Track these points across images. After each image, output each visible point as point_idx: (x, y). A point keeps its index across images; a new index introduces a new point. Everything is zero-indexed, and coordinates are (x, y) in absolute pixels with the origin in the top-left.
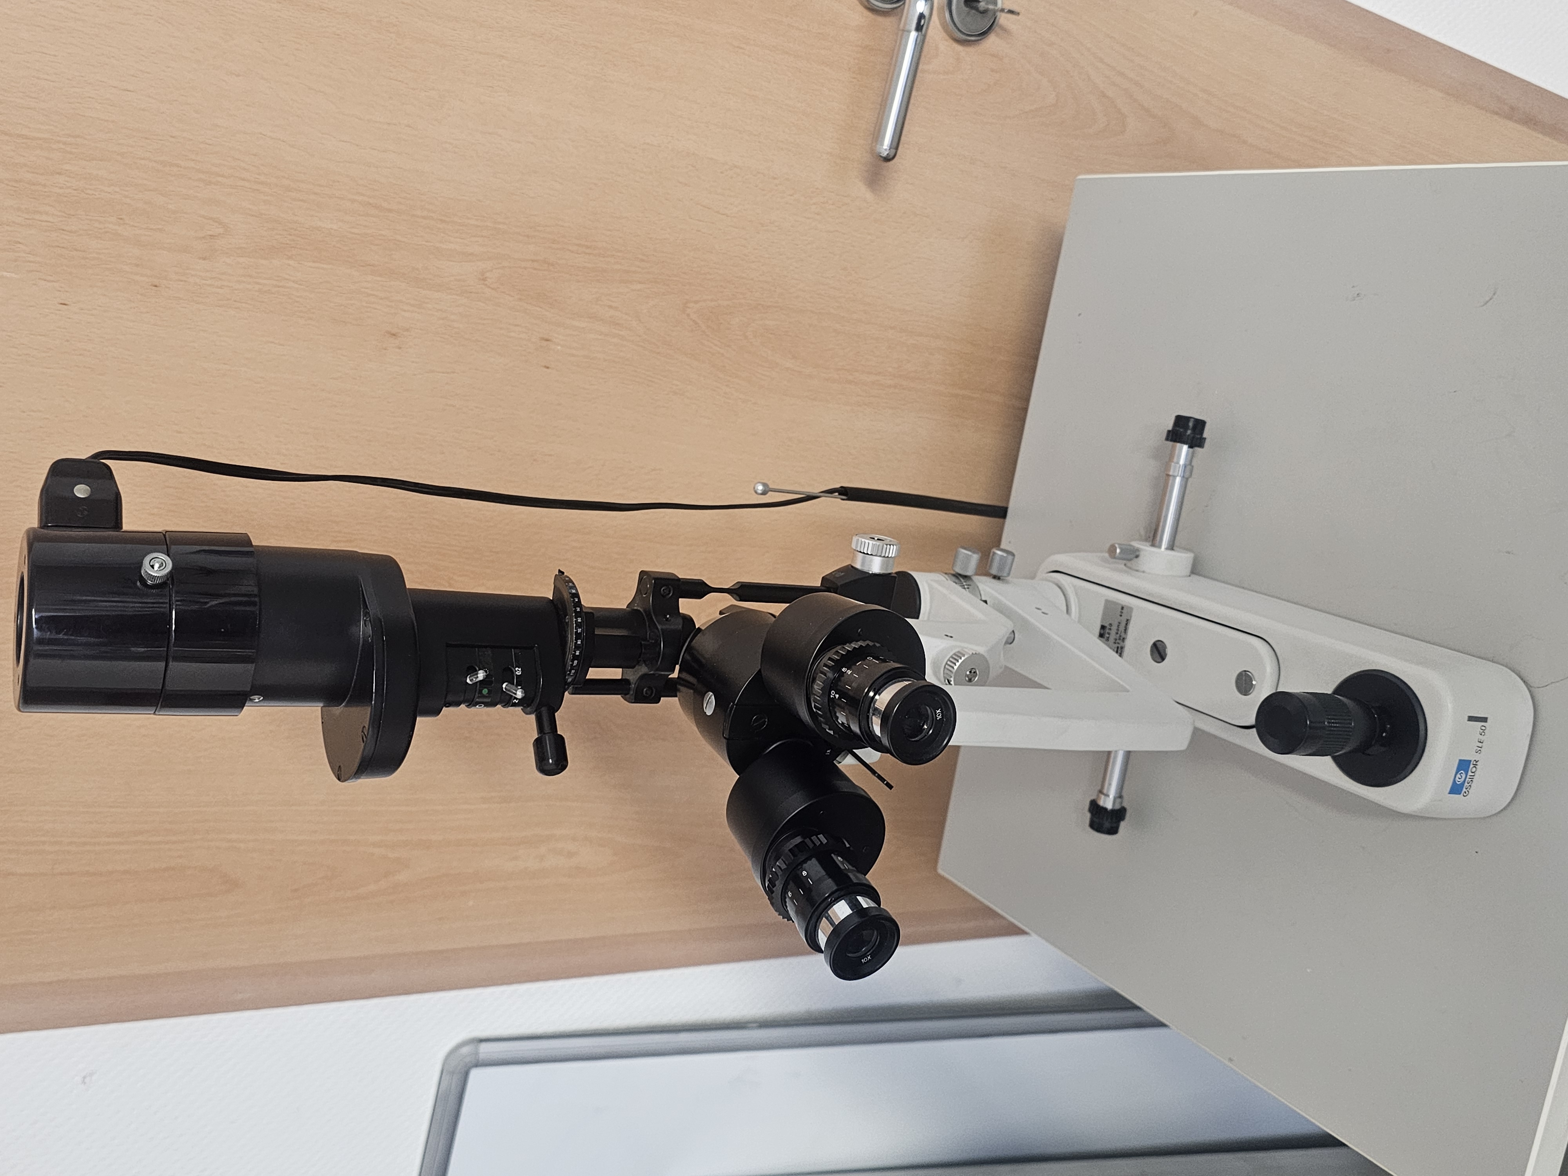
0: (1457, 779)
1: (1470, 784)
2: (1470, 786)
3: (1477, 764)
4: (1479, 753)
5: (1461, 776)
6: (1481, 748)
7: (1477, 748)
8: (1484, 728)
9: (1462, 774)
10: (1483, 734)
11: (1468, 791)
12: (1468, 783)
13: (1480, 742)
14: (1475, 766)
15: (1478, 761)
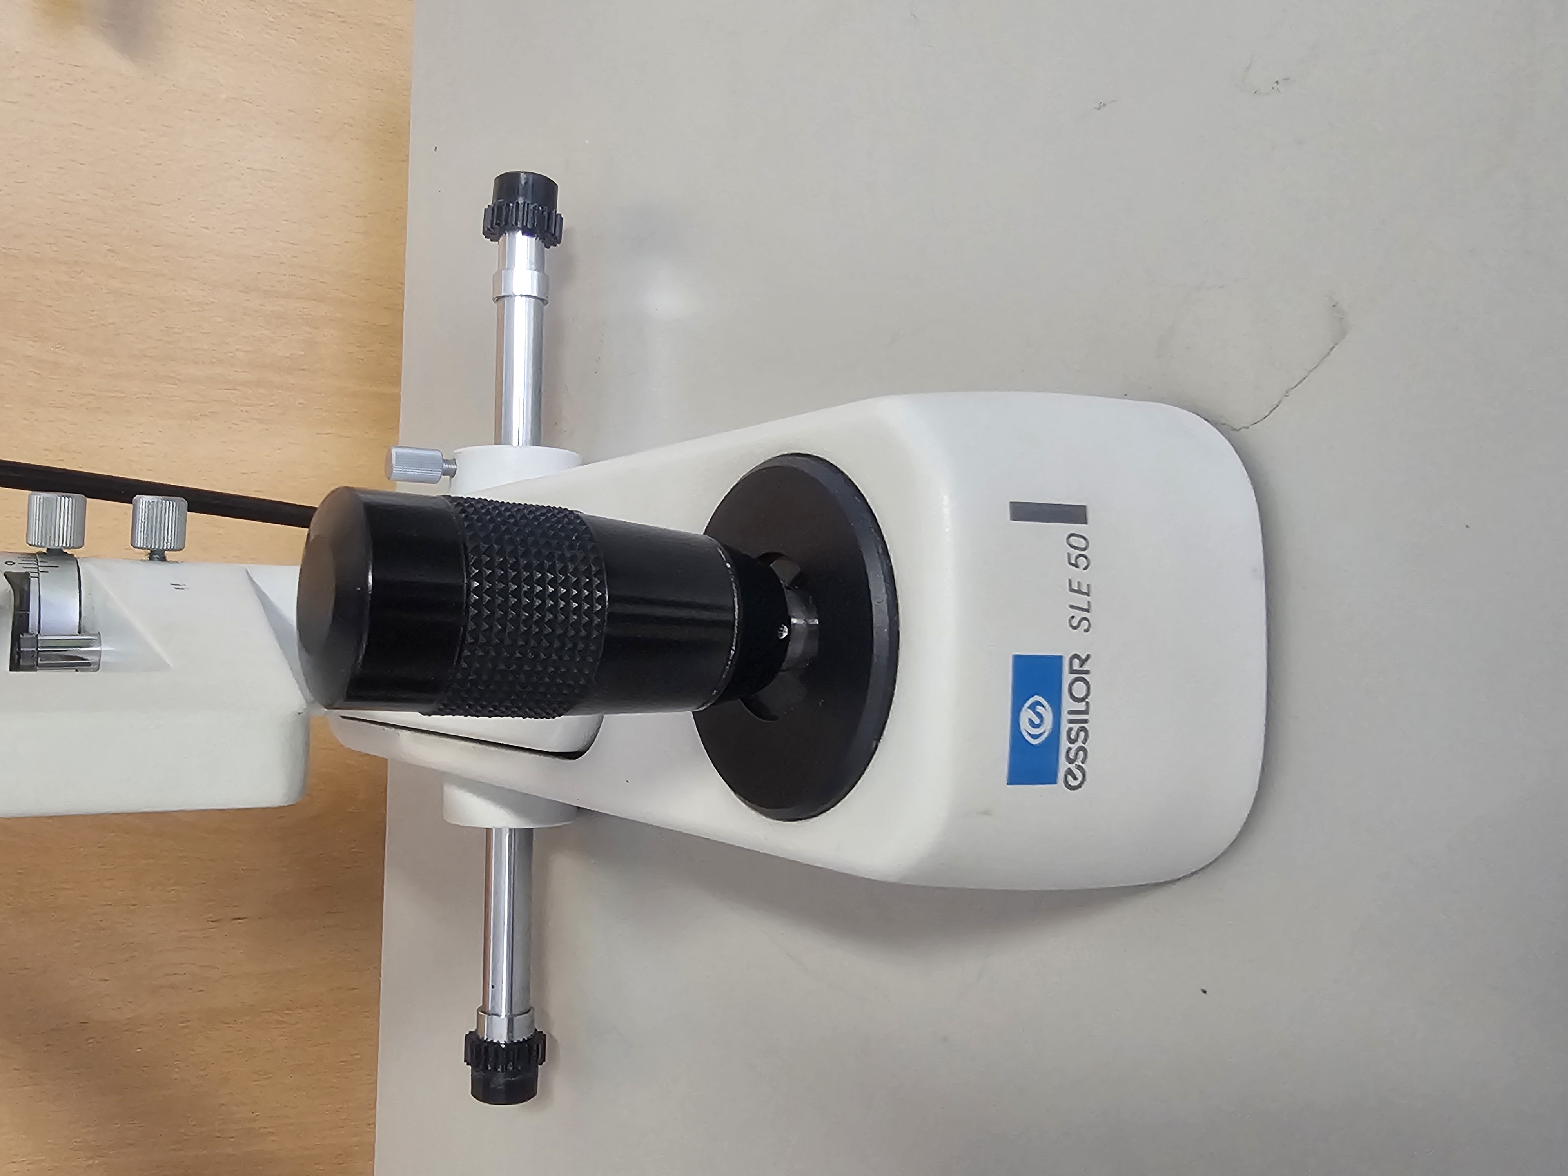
0: (1024, 725)
1: (1079, 743)
2: (1081, 749)
3: (1085, 668)
4: (1087, 631)
5: (1039, 715)
6: (1088, 611)
7: (1074, 612)
8: (1082, 543)
9: (1039, 709)
10: (1082, 561)
11: (1079, 767)
12: (1072, 741)
13: (1079, 592)
14: (1081, 675)
15: (1088, 657)
